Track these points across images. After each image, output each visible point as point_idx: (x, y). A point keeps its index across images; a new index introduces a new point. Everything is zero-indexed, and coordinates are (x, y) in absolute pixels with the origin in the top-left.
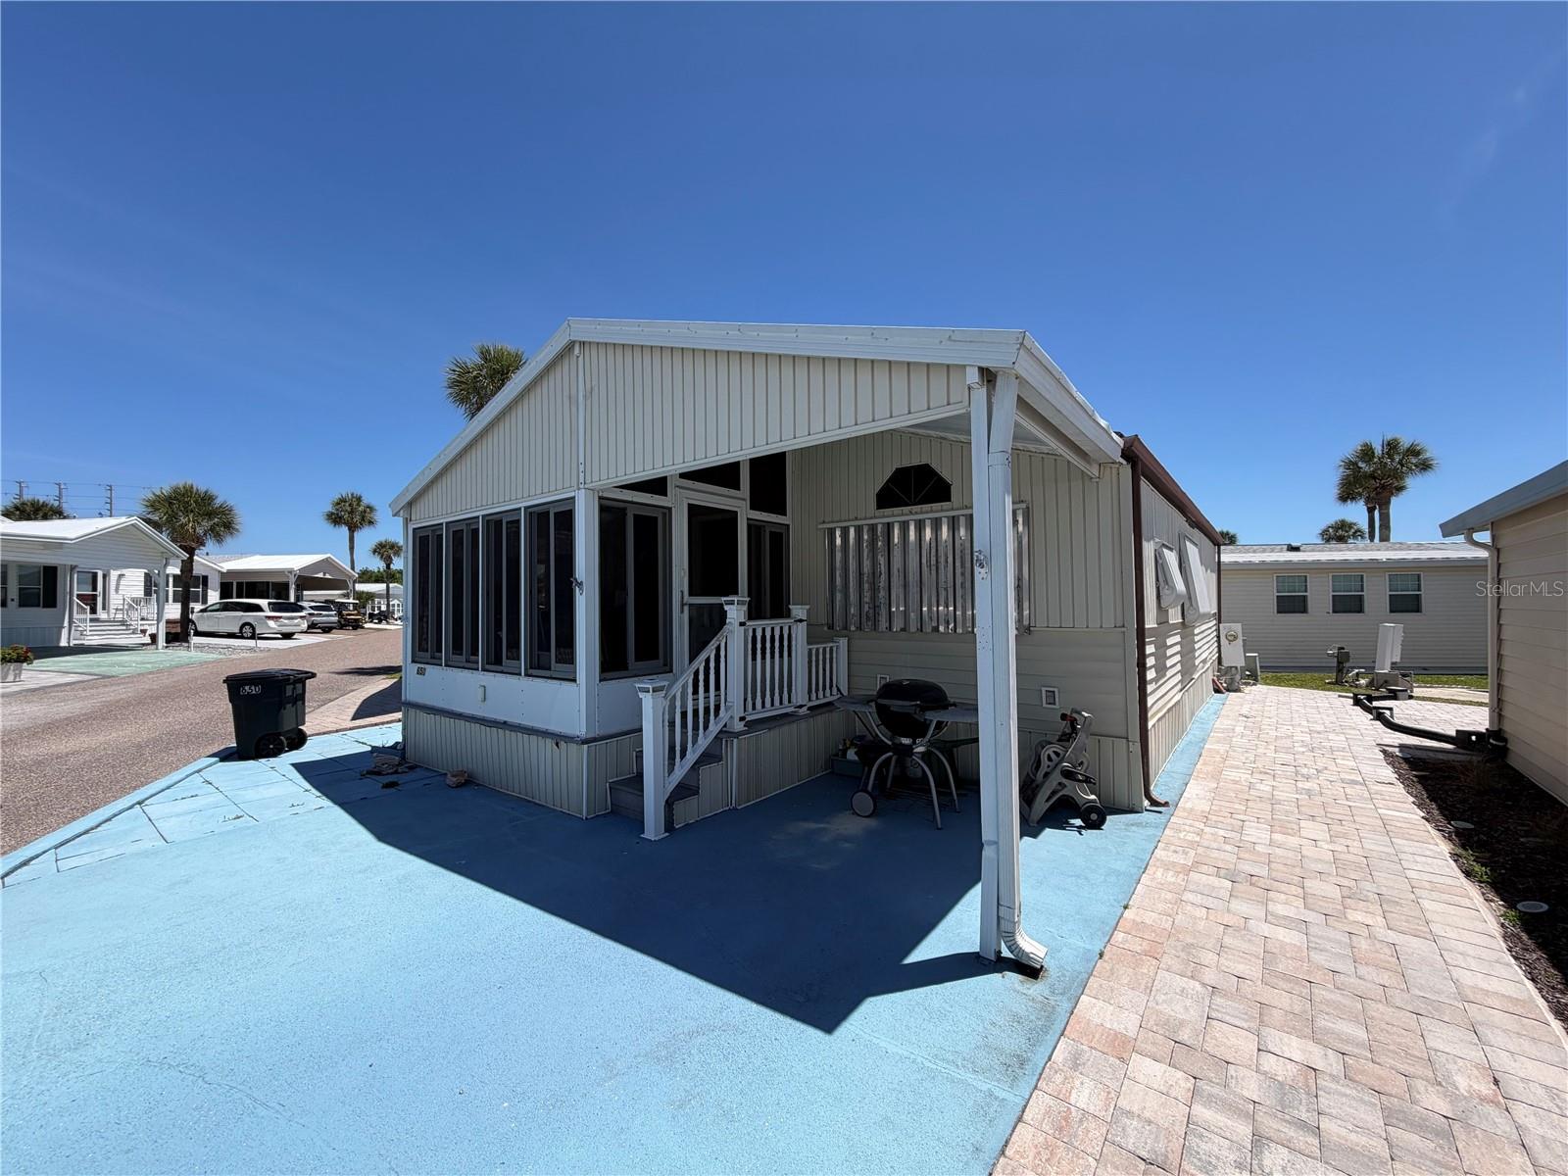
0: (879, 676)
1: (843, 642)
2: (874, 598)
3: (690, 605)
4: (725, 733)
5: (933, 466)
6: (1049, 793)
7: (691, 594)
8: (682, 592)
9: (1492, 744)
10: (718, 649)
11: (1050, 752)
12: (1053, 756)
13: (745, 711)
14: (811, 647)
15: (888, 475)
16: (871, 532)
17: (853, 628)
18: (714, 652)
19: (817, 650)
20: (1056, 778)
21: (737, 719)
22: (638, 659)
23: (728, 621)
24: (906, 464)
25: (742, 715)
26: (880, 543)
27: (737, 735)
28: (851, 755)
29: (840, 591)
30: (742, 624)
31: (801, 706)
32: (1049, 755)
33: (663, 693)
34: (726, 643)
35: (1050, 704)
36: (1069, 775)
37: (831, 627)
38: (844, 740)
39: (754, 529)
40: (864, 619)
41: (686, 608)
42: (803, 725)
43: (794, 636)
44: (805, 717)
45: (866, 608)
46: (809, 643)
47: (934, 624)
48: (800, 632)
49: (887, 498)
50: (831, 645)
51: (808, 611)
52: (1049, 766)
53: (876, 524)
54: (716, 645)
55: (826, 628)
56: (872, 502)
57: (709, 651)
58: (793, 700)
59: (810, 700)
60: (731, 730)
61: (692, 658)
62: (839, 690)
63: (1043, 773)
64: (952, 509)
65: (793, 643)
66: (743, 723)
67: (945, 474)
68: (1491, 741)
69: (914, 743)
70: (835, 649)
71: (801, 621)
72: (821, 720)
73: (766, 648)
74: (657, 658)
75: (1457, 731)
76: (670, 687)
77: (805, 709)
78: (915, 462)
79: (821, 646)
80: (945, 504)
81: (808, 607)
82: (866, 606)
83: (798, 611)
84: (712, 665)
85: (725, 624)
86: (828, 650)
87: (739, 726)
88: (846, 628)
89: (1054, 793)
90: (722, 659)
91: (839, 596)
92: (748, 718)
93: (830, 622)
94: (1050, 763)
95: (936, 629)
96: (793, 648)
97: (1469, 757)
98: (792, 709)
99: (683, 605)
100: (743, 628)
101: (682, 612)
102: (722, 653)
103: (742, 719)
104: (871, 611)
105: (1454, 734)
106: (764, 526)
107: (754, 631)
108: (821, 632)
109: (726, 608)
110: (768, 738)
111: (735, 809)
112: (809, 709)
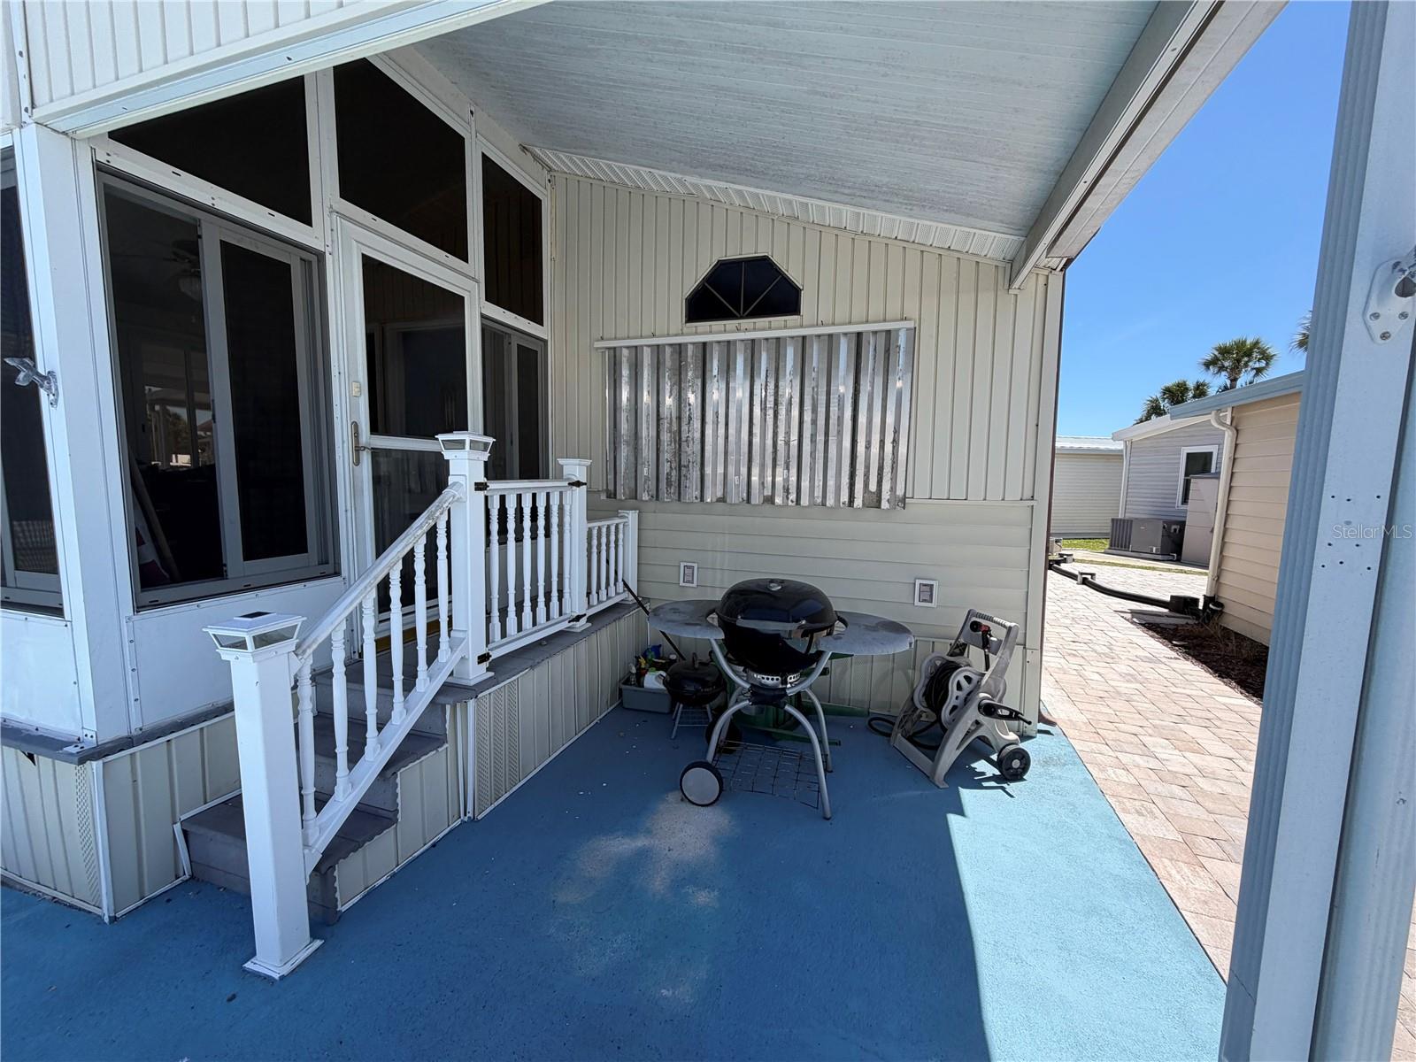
0: (682, 565)
1: (632, 517)
2: (679, 453)
3: (376, 453)
4: (452, 691)
5: (776, 260)
6: (961, 736)
7: (374, 429)
8: (356, 426)
9: (1212, 609)
10: (432, 534)
11: (961, 678)
12: (964, 683)
13: (488, 642)
14: (591, 525)
15: (705, 270)
16: (676, 356)
17: (645, 497)
18: (423, 540)
19: (600, 529)
20: (972, 714)
21: (473, 659)
22: (249, 554)
23: (451, 480)
24: (733, 255)
25: (483, 651)
26: (690, 374)
27: (474, 691)
28: (653, 681)
29: (628, 443)
30: (480, 487)
31: (578, 618)
32: (959, 683)
33: (290, 645)
34: (448, 523)
35: (924, 601)
36: (989, 710)
37: (612, 495)
38: (637, 658)
39: (493, 335)
40: (663, 485)
41: (366, 458)
42: (583, 645)
43: (567, 508)
44: (585, 634)
45: (665, 468)
46: (589, 519)
47: (768, 492)
48: (577, 501)
49: (702, 306)
50: (617, 521)
51: (589, 469)
52: (957, 698)
53: (686, 344)
54: (426, 528)
55: (603, 497)
56: (679, 310)
57: (414, 538)
58: (567, 609)
59: (590, 606)
60: (464, 682)
61: (381, 547)
62: (626, 585)
63: (950, 707)
64: (802, 326)
65: (567, 519)
66: (485, 665)
67: (794, 275)
68: (1211, 606)
69: (784, 682)
70: (621, 527)
71: (578, 484)
72: (604, 635)
73: (522, 529)
74: (303, 549)
75: (1172, 597)
76: (310, 626)
77: (583, 620)
78: (748, 252)
79: (604, 523)
80: (791, 319)
81: (588, 462)
82: (667, 465)
83: (575, 468)
84: (420, 566)
85: (445, 485)
86: (613, 529)
87: (477, 673)
88: (634, 495)
89: (968, 733)
90: (442, 554)
91: (624, 451)
92: (495, 655)
93: (611, 488)
94: (959, 693)
95: (770, 500)
96: (567, 527)
97: (1186, 620)
98: (564, 626)
99: (358, 449)
100: (482, 494)
101: (357, 462)
102: (441, 542)
103: (482, 659)
104: (674, 473)
105: (1168, 599)
106: (510, 335)
107: (503, 498)
108: (604, 503)
109: (447, 455)
110: (530, 683)
111: (473, 820)
112: (590, 619)
